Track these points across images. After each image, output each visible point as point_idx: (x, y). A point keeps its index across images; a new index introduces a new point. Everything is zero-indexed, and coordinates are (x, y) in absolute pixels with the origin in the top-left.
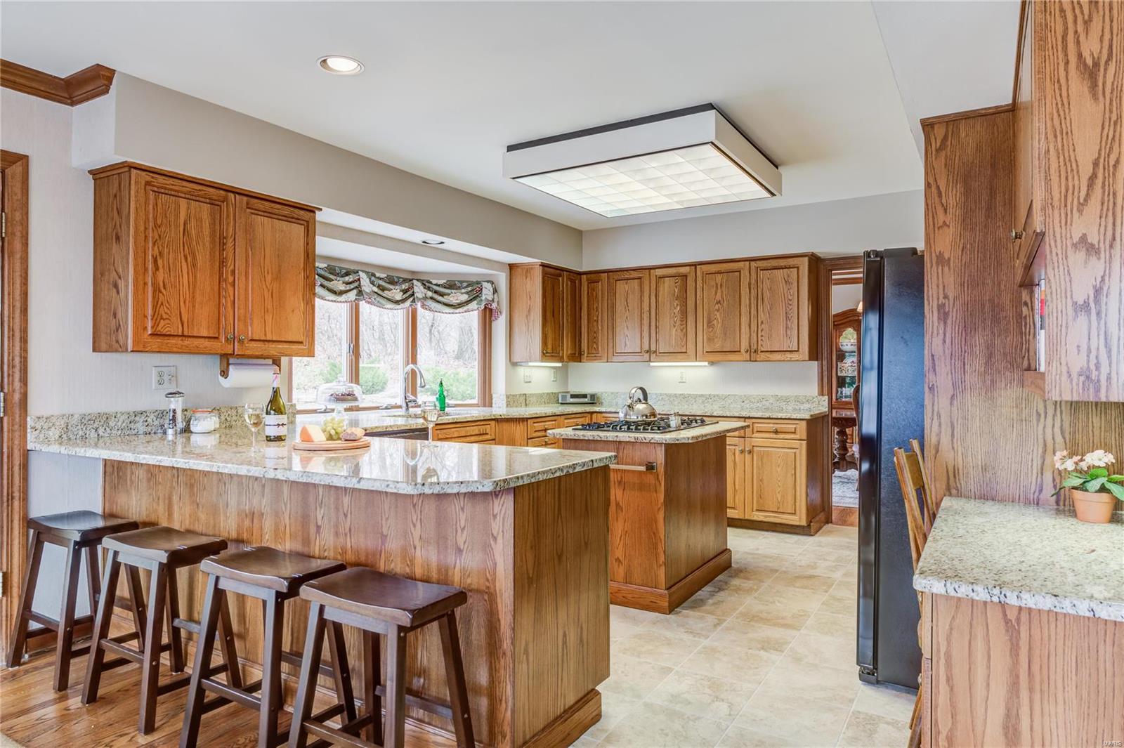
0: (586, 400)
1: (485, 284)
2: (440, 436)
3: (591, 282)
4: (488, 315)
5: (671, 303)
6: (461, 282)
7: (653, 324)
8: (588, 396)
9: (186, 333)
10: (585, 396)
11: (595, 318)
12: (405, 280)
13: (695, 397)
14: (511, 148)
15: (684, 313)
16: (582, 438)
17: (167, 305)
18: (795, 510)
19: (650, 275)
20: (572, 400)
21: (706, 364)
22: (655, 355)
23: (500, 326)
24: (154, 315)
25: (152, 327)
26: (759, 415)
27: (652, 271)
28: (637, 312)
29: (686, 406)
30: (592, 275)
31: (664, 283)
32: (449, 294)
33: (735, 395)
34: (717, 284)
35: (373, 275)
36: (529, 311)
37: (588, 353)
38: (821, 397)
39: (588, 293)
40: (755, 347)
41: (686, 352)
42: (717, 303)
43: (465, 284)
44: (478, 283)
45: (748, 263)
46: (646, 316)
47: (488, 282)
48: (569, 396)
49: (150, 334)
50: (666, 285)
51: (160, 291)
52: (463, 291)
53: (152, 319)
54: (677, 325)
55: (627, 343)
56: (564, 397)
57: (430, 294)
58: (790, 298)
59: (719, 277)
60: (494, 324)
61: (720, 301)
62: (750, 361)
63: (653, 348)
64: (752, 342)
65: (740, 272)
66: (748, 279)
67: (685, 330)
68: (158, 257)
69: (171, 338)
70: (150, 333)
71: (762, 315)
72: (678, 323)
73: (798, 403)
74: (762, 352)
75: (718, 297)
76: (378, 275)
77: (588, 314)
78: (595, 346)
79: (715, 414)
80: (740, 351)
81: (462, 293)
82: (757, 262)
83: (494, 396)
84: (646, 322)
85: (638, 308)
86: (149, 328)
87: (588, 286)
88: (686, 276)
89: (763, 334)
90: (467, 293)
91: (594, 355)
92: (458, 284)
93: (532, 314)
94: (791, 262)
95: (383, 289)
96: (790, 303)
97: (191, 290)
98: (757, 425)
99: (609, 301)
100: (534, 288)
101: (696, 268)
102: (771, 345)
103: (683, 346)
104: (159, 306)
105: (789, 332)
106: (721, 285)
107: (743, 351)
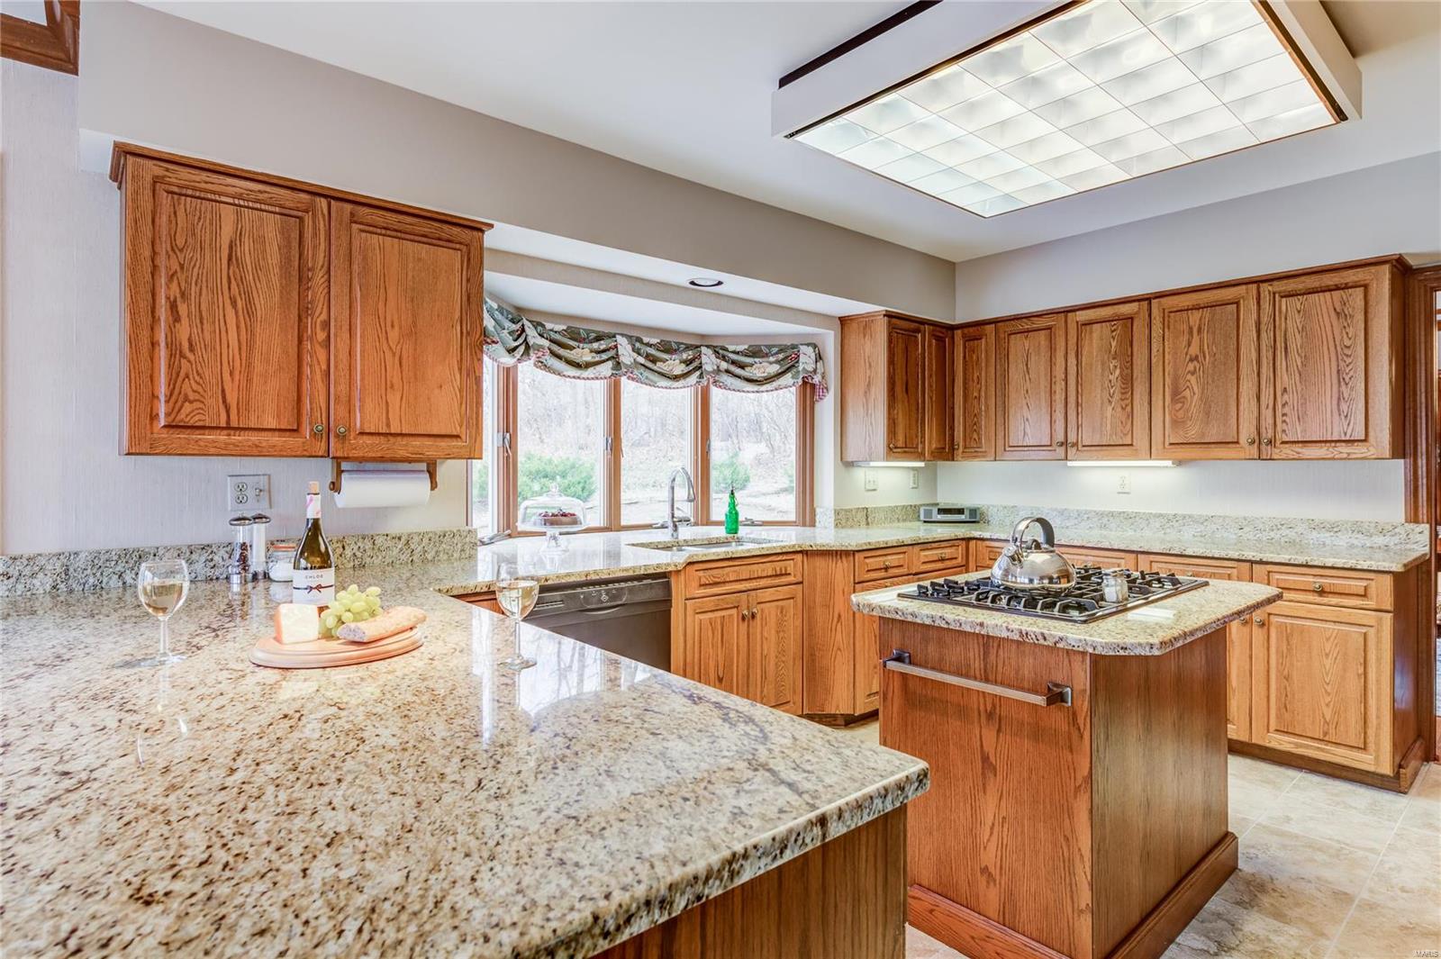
0: (962, 517)
1: (803, 348)
2: (704, 581)
3: (968, 339)
4: (809, 392)
5: (1103, 364)
6: (769, 347)
7: (1072, 400)
8: (967, 512)
9: (234, 423)
10: (960, 511)
11: (975, 394)
12: (688, 347)
13: (1148, 518)
14: (784, 81)
15: (1128, 381)
16: (910, 619)
17: (197, 378)
18: (1365, 743)
19: (1066, 322)
20: (940, 517)
21: (1169, 463)
22: (1074, 449)
23: (826, 409)
24: (171, 395)
25: (168, 415)
26: (1284, 558)
27: (1069, 314)
28: (1044, 383)
29: (1131, 533)
30: (971, 330)
31: (1091, 332)
32: (752, 365)
33: (1224, 517)
34: (1191, 329)
35: (639, 340)
36: (869, 385)
37: (965, 448)
38: (1412, 526)
39: (965, 357)
40: (1270, 434)
41: (1132, 445)
42: (1191, 360)
43: (775, 350)
44: (794, 347)
45: (1255, 286)
46: (1059, 387)
47: (808, 345)
48: (935, 510)
49: (165, 426)
50: (1095, 335)
51: (182, 356)
52: (772, 359)
53: (167, 402)
54: (1114, 400)
55: (1028, 431)
56: (928, 513)
57: (724, 365)
58: (1347, 342)
59: (1195, 317)
60: (817, 406)
61: (1197, 357)
62: (1259, 458)
63: (1072, 438)
64: (1263, 422)
65: (1237, 303)
66: (1255, 316)
67: (1129, 408)
68: (178, 300)
69: (207, 432)
70: (163, 424)
71: (1285, 376)
72: (1117, 397)
73: (1360, 536)
74: (1283, 443)
75: (1194, 350)
76: (646, 340)
77: (965, 389)
78: (975, 436)
79: (1189, 552)
80: (1237, 442)
81: (771, 363)
82: (1275, 283)
83: (818, 511)
84: (1059, 397)
85: (1046, 375)
86: (162, 416)
87: (965, 347)
88: (1132, 319)
89: (1286, 410)
90: (778, 362)
91: (974, 450)
92: (765, 350)
93: (873, 389)
94: (1350, 277)
95: (654, 360)
96: (1347, 351)
97: (244, 355)
98: (1277, 576)
99: (998, 367)
100: (875, 350)
101: (1150, 303)
102: (1304, 431)
103: (1125, 435)
104: (180, 379)
105: (1344, 407)
106: (1199, 331)
107: (1243, 440)
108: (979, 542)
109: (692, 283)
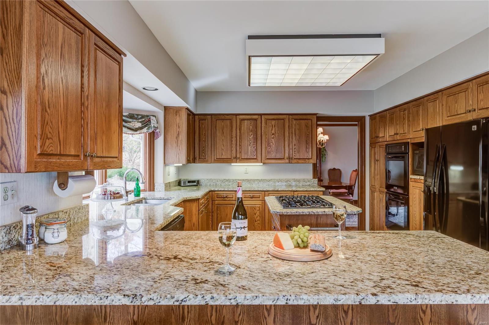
0: (195, 184)
1: (152, 117)
3: (200, 120)
4: (152, 137)
5: (248, 133)
6: (138, 115)
7: (238, 144)
8: (196, 182)
9: (62, 153)
10: (194, 182)
11: (204, 139)
13: (254, 180)
14: (250, 37)
15: (256, 139)
17: (51, 125)
19: (236, 118)
20: (188, 184)
21: (262, 164)
22: (239, 160)
23: (159, 143)
24: (42, 135)
25: (41, 147)
27: (237, 116)
28: (229, 137)
29: (249, 185)
30: (202, 116)
31: (244, 123)
32: (130, 122)
33: (274, 179)
34: (272, 125)
36: (178, 134)
37: (199, 158)
38: (314, 179)
39: (199, 126)
40: (291, 156)
41: (256, 159)
42: (273, 134)
43: (140, 117)
44: (147, 116)
45: (288, 116)
46: (234, 139)
47: (153, 116)
48: (187, 182)
49: (40, 155)
50: (246, 124)
51: (46, 111)
53: (41, 139)
54: (251, 145)
55: (223, 153)
56: (184, 183)
58: (308, 134)
59: (273, 122)
60: (155, 141)
61: (274, 134)
62: (289, 163)
63: (238, 156)
64: (290, 153)
65: (284, 120)
66: (288, 124)
67: (255, 148)
68: (45, 75)
69: (52, 157)
70: (39, 152)
71: (295, 141)
72: (252, 144)
73: (304, 183)
74: (294, 159)
75: (273, 132)
77: (199, 137)
78: (204, 154)
80: (284, 158)
81: (138, 122)
82: (293, 116)
83: (155, 184)
84: (234, 142)
85: (229, 135)
86: (39, 147)
87: (199, 122)
88: (256, 120)
89: (295, 150)
90: (140, 122)
91: (203, 160)
92: (136, 116)
94: (309, 117)
96: (308, 136)
97: (65, 111)
99: (212, 131)
101: (261, 116)
102: (299, 156)
103: (255, 155)
104: (45, 125)
105: (307, 150)
106: (275, 126)
107: (285, 158)
108: (213, 192)
109: (144, 89)
